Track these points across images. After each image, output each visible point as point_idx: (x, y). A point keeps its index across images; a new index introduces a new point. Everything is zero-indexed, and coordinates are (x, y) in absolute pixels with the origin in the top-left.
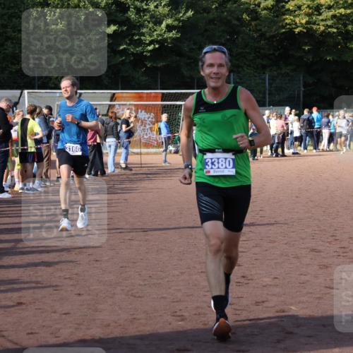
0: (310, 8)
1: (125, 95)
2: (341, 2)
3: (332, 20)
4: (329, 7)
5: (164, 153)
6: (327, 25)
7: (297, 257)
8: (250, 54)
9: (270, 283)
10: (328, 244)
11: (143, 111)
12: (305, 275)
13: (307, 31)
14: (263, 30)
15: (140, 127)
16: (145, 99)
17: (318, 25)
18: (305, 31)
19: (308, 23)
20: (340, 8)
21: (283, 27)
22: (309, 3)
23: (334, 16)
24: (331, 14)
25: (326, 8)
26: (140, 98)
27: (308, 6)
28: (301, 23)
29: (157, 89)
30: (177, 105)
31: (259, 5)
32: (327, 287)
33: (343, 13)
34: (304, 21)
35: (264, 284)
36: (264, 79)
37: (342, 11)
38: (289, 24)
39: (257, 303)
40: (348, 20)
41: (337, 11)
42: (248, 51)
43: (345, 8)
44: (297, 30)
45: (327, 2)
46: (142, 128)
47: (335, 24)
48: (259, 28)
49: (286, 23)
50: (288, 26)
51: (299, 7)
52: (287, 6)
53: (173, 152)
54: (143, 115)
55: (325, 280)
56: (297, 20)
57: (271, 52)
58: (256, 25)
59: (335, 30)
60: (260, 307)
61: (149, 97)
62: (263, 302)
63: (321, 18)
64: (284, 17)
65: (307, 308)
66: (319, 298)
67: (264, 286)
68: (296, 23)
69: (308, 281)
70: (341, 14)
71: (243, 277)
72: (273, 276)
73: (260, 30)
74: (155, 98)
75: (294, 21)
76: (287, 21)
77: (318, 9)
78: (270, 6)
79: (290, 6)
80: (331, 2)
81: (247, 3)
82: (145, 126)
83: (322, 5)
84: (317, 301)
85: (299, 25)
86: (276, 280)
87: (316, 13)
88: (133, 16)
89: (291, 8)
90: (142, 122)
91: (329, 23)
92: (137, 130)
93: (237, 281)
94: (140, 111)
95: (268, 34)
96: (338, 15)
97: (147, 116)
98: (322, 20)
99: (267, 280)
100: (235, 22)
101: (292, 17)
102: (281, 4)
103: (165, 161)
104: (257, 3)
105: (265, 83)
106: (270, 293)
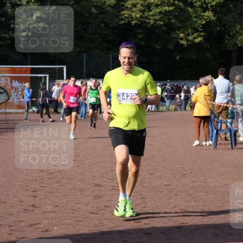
0: (143, 6)
1: (2, 69)
2: (166, 1)
3: (159, 15)
4: (157, 6)
5: (26, 113)
6: (156, 19)
7: (82, 191)
8: (98, 39)
9: (51, 210)
10: (110, 181)
11: (17, 81)
12: (80, 204)
13: (141, 23)
14: (108, 22)
15: (14, 93)
16: (18, 72)
17: (150, 19)
18: (139, 23)
19: (141, 17)
20: (165, 6)
21: (123, 20)
22: (142, 2)
23: (160, 13)
24: (158, 10)
25: (154, 6)
26: (14, 71)
27: (142, 5)
28: (136, 17)
29: (28, 65)
30: (39, 77)
31: (104, 3)
32: (90, 213)
33: (168, 10)
34: (138, 16)
35: (46, 210)
36: (109, 58)
37: (167, 8)
38: (127, 18)
39: (31, 226)
40: (172, 15)
41: (163, 9)
42: (96, 37)
43: (169, 6)
44: (133, 22)
45: (155, 1)
46: (16, 94)
47: (161, 18)
48: (105, 20)
49: (125, 17)
50: (126, 19)
51: (135, 5)
52: (126, 5)
53: (36, 112)
54: (16, 84)
55: (93, 207)
56: (133, 15)
57: (114, 38)
58: (102, 18)
59: (162, 23)
60: (31, 228)
61: (21, 71)
62: (36, 224)
63: (151, 13)
64: (123, 12)
65: (66, 228)
66: (80, 221)
67: (44, 212)
68: (132, 17)
69: (80, 208)
70: (166, 11)
71: (33, 206)
72: (55, 205)
73: (106, 22)
74: (25, 71)
75: (131, 15)
76: (125, 15)
77: (149, 7)
78: (112, 5)
79: (128, 4)
80: (158, 1)
81: (96, 1)
82: (18, 93)
83: (152, 4)
84: (77, 223)
85: (134, 18)
86: (57, 208)
87: (147, 10)
88: (9, 10)
89: (129, 6)
90: (16, 90)
91: (157, 17)
92: (12, 96)
93: (27, 208)
94: (14, 81)
95: (112, 25)
96: (164, 11)
97: (19, 85)
98: (152, 15)
99: (49, 208)
100: (87, 15)
101: (129, 13)
102: (122, 3)
103: (26, 119)
104: (103, 2)
105: (109, 61)
106: (45, 217)
